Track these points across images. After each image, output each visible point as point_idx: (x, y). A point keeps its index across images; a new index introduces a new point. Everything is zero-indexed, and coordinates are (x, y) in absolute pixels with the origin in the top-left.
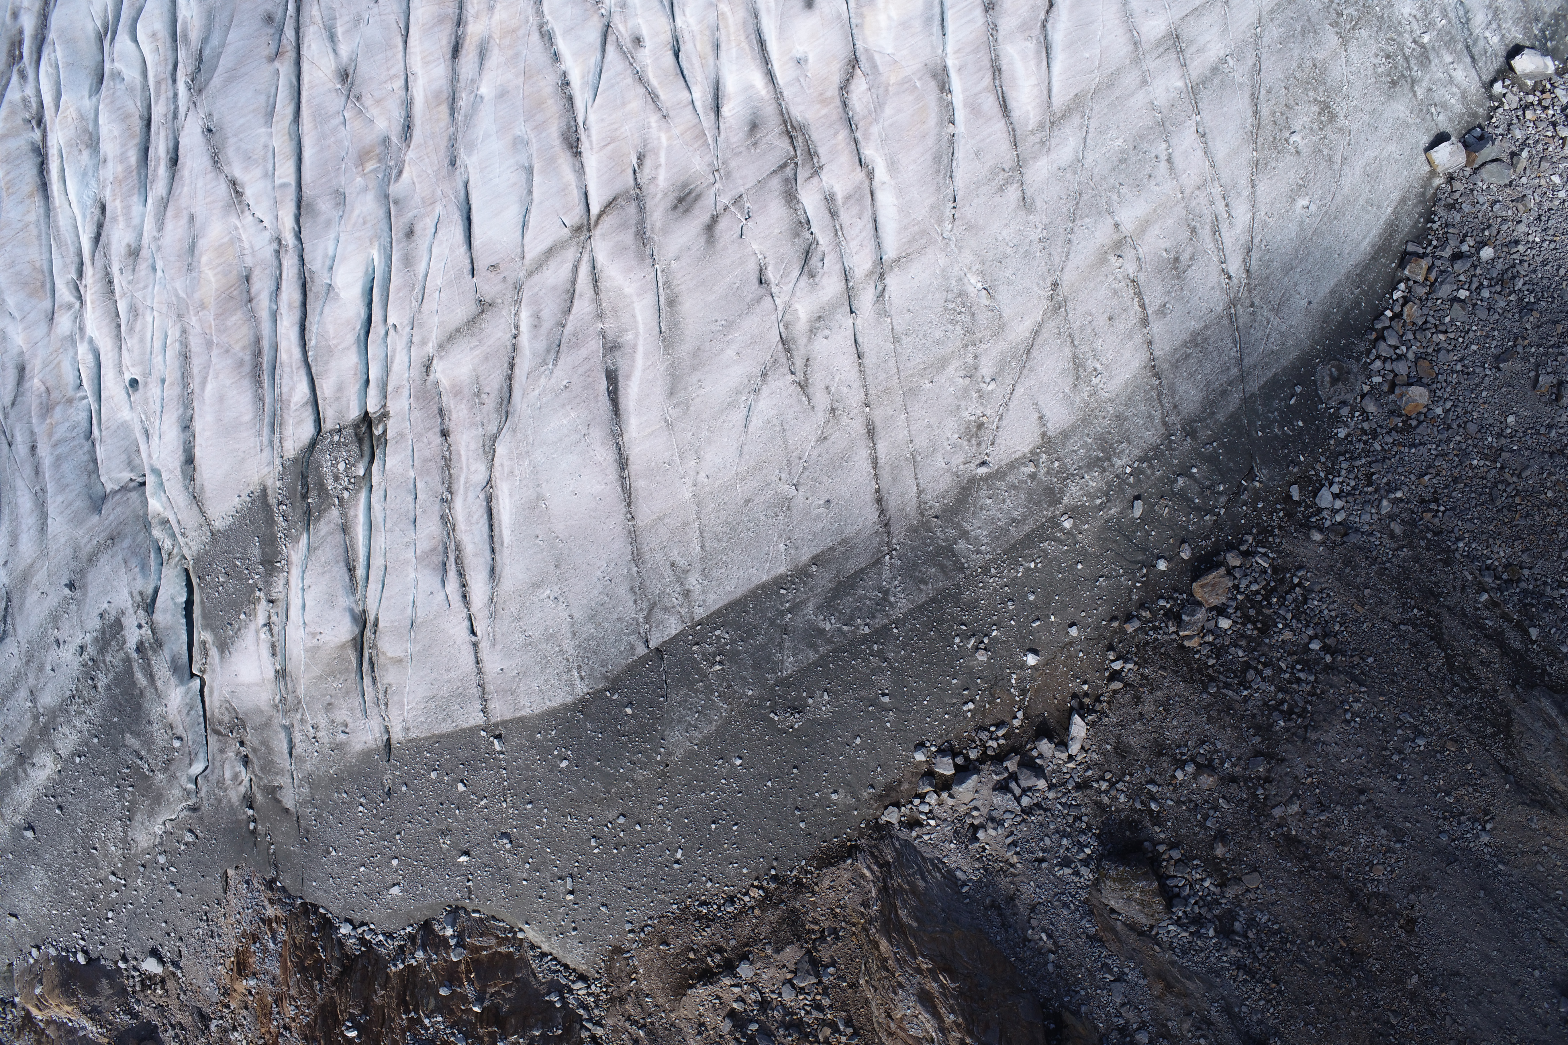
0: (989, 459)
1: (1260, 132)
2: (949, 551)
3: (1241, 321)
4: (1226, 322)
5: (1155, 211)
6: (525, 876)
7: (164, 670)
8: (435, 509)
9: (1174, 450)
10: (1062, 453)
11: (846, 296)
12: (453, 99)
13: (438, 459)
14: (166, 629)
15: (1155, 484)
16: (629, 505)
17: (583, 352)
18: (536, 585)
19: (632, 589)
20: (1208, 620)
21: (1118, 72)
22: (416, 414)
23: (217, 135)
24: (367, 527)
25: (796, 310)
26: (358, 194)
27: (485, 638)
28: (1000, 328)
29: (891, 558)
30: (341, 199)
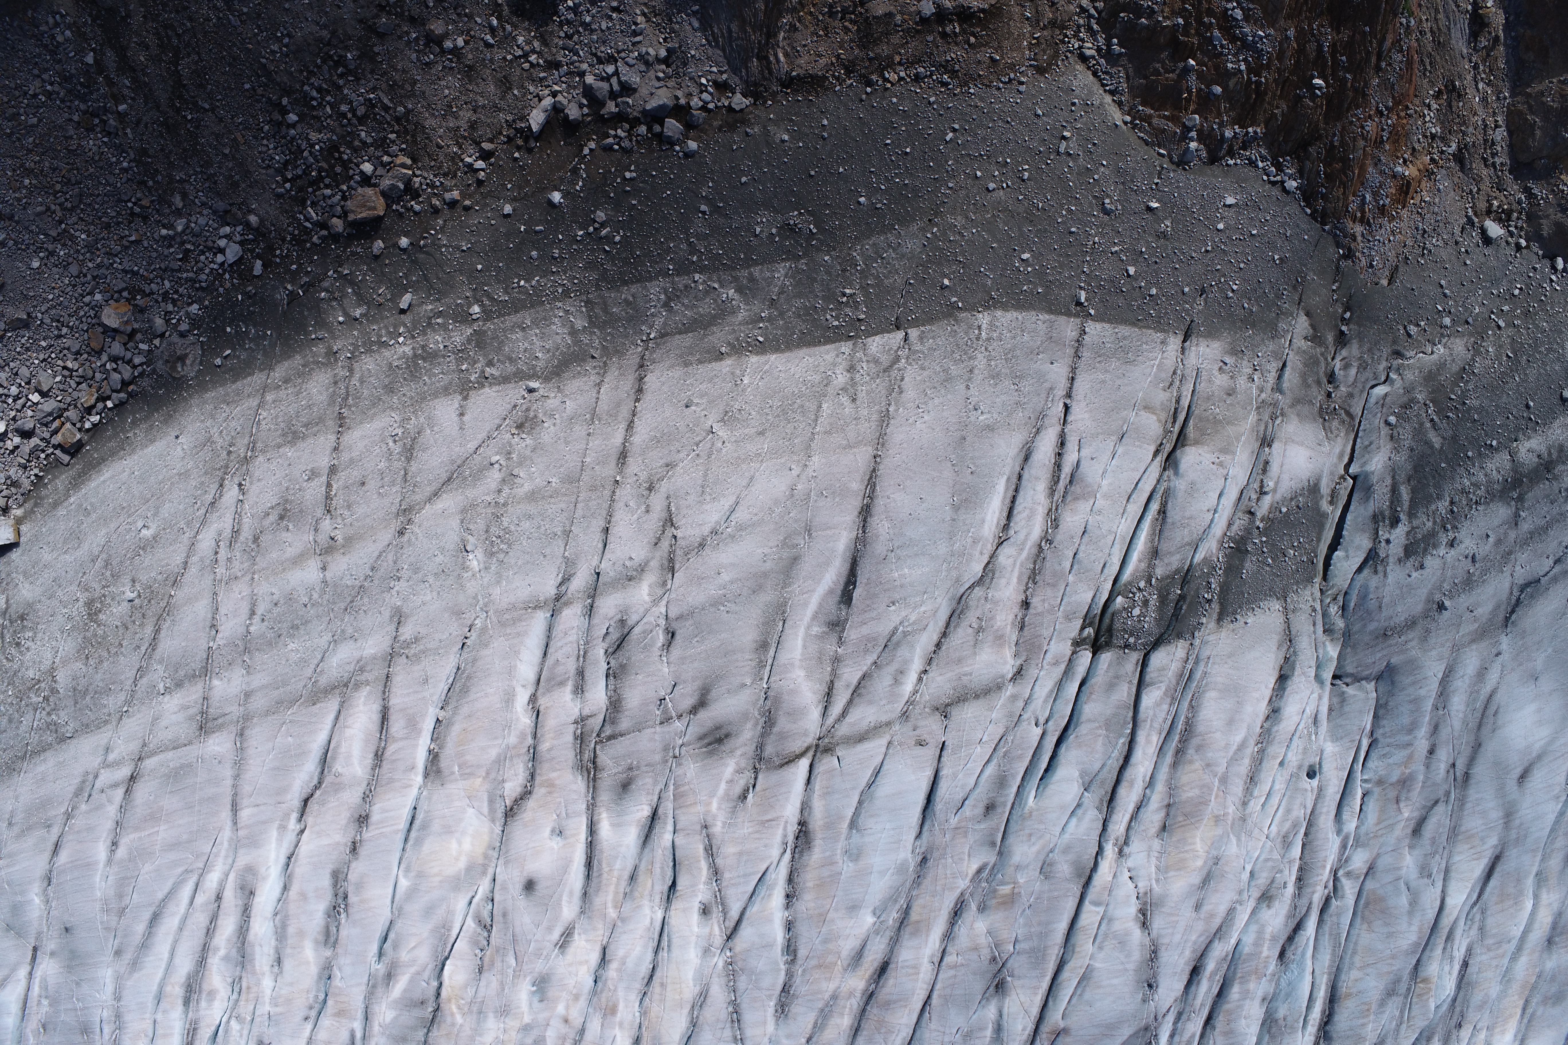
0: (524, 393)
1: (160, 612)
2: (593, 322)
3: (246, 441)
4: (259, 445)
5: (284, 570)
6: (1102, 169)
7: (1380, 492)
8: (1060, 536)
9: (353, 344)
10: (456, 376)
11: (598, 591)
12: (902, 923)
13: (1040, 583)
14: (1363, 531)
15: (382, 319)
16: (874, 470)
17: (865, 630)
18: (990, 428)
19: (901, 392)
20: (381, 176)
21: (267, 713)
22: (1046, 633)
23: (1144, 977)
24: (1133, 546)
25: (649, 595)
26: (1027, 866)
27: (1057, 398)
28: (467, 511)
29: (649, 334)
30: (1046, 869)
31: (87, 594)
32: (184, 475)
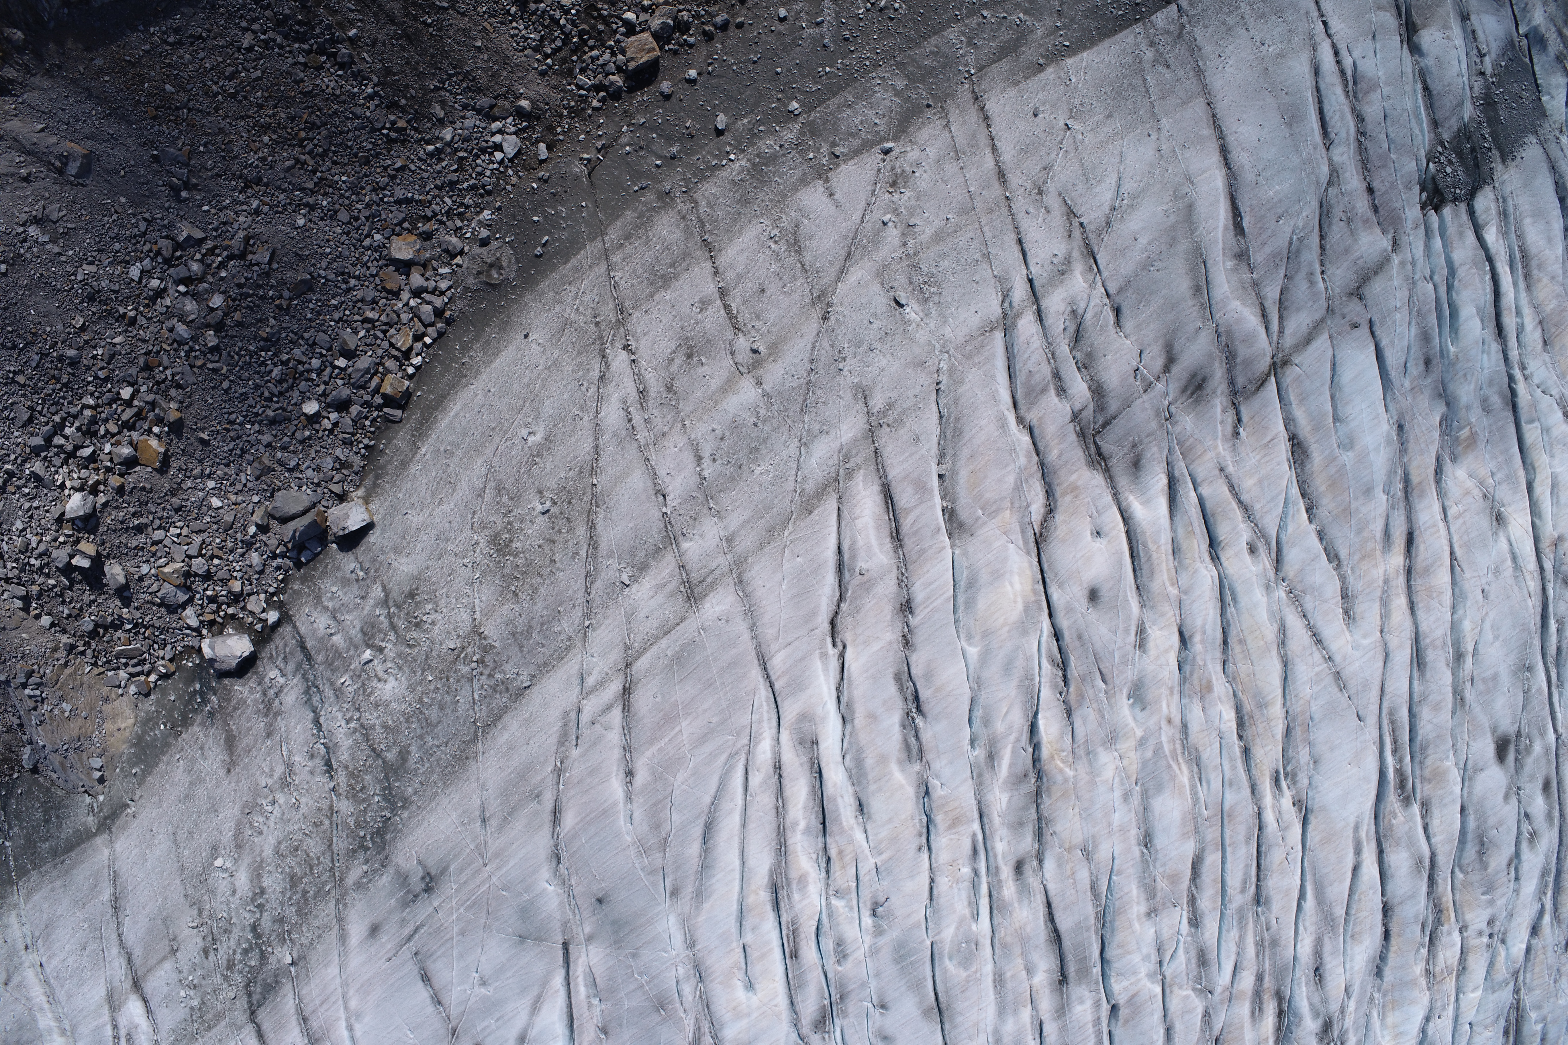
0: (882, 156)
1: (587, 507)
2: (912, 79)
3: (611, 306)
4: (628, 304)
5: (716, 403)
8: (1370, 127)
9: (682, 180)
10: (805, 167)
11: (1039, 295)
12: (1407, 490)
13: (1373, 169)
15: (702, 147)
16: (1214, 115)
17: (1268, 249)
18: (1281, 56)
19: (1200, 50)
20: (646, 21)
21: (761, 546)
22: (1398, 205)
25: (1084, 282)
26: (1472, 407)
27: (1315, 19)
28: (882, 272)
29: (968, 72)
30: (1485, 404)
31: (486, 532)
32: (556, 365)
